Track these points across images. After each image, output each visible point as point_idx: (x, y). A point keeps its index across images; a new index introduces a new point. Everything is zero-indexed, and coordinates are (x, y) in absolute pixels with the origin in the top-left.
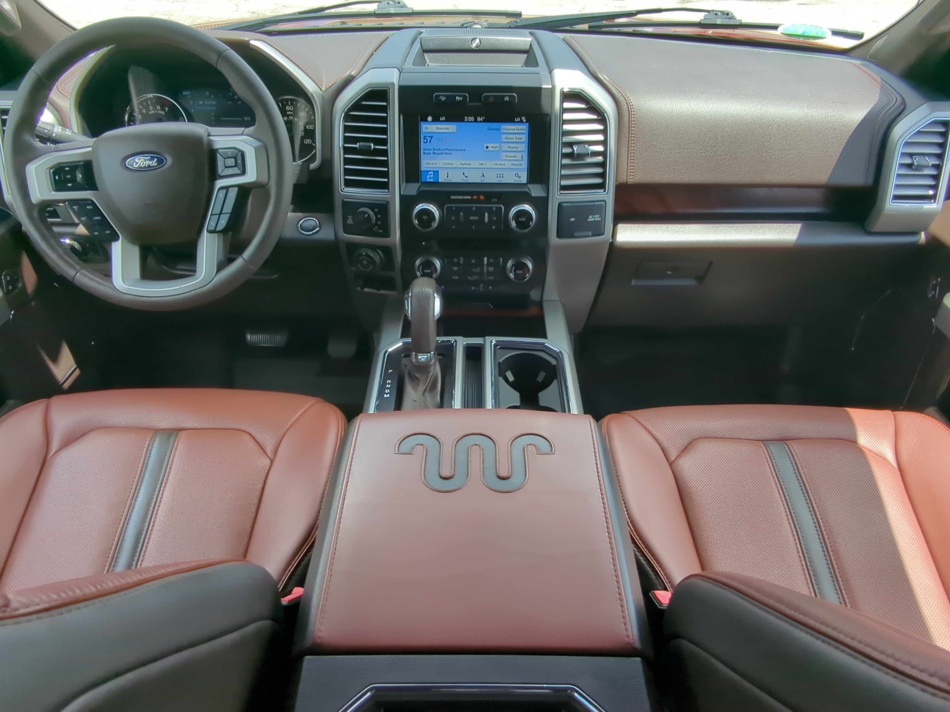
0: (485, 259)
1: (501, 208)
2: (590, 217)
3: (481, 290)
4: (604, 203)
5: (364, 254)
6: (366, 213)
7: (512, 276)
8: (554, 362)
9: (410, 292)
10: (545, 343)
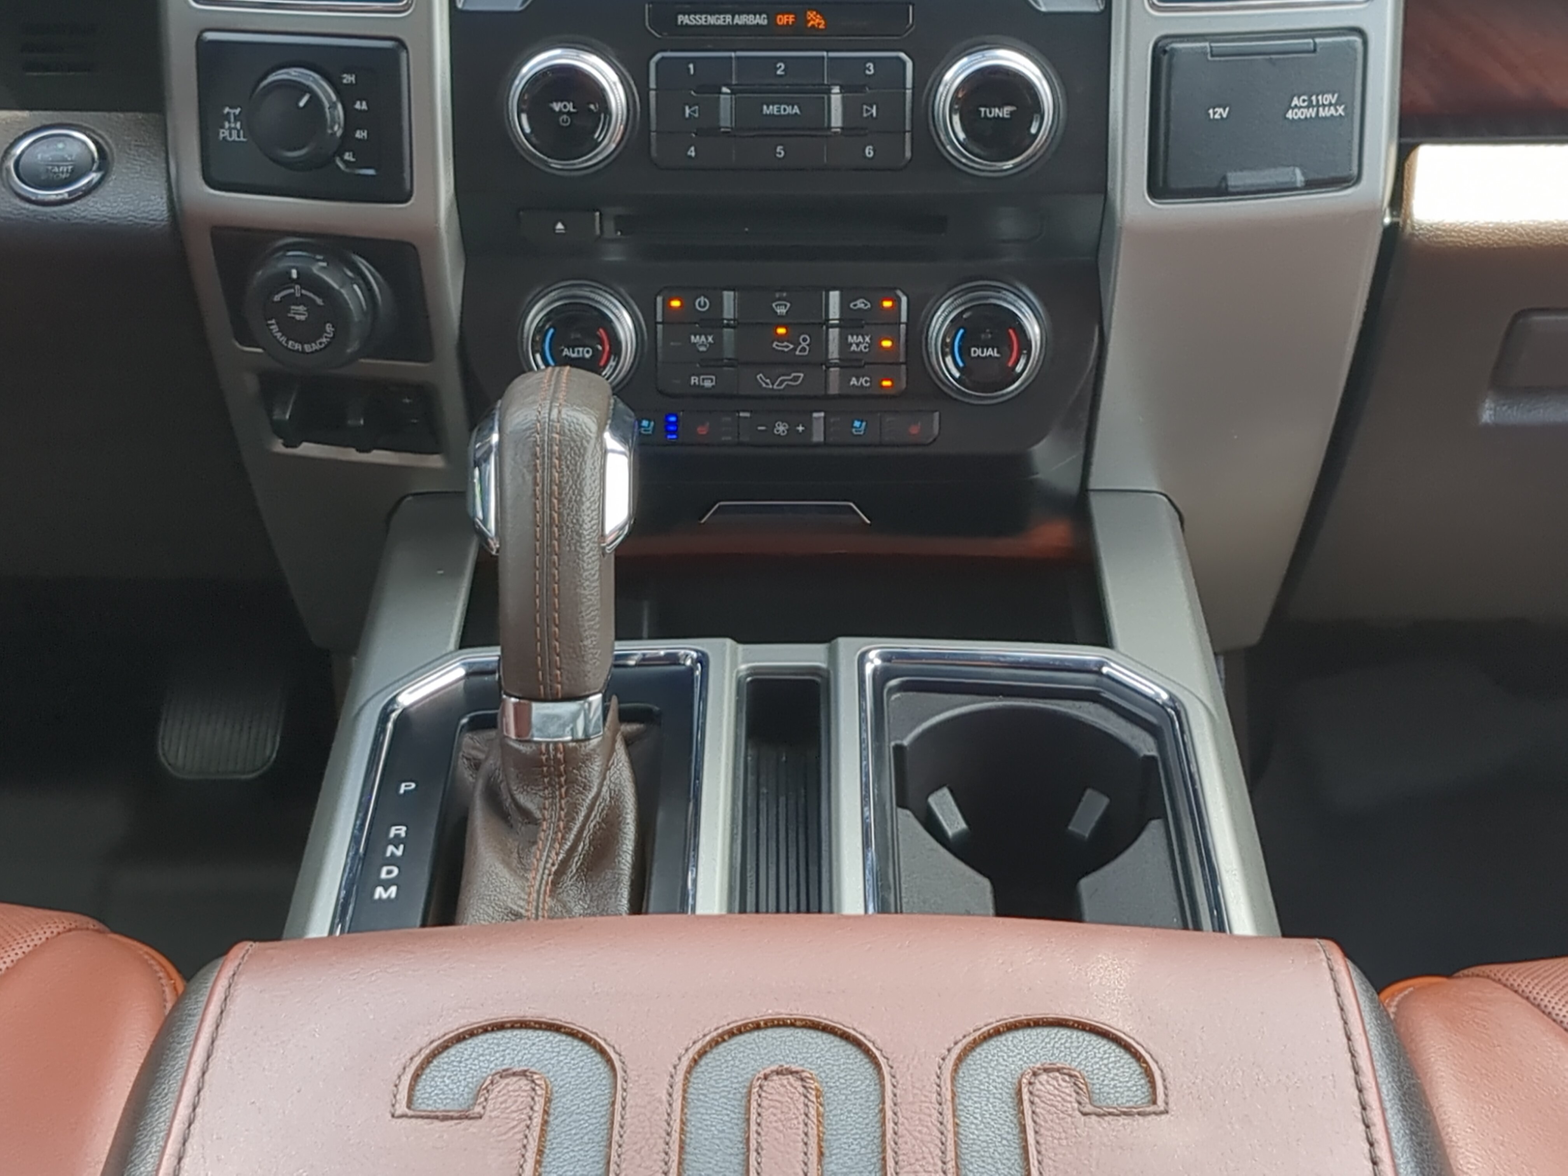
0: (834, 297)
1: (904, 63)
2: (1295, 101)
3: (818, 437)
4: (1357, 39)
5: (294, 274)
6: (302, 89)
7: (950, 368)
8: (1145, 745)
9: (496, 428)
10: (1101, 664)
